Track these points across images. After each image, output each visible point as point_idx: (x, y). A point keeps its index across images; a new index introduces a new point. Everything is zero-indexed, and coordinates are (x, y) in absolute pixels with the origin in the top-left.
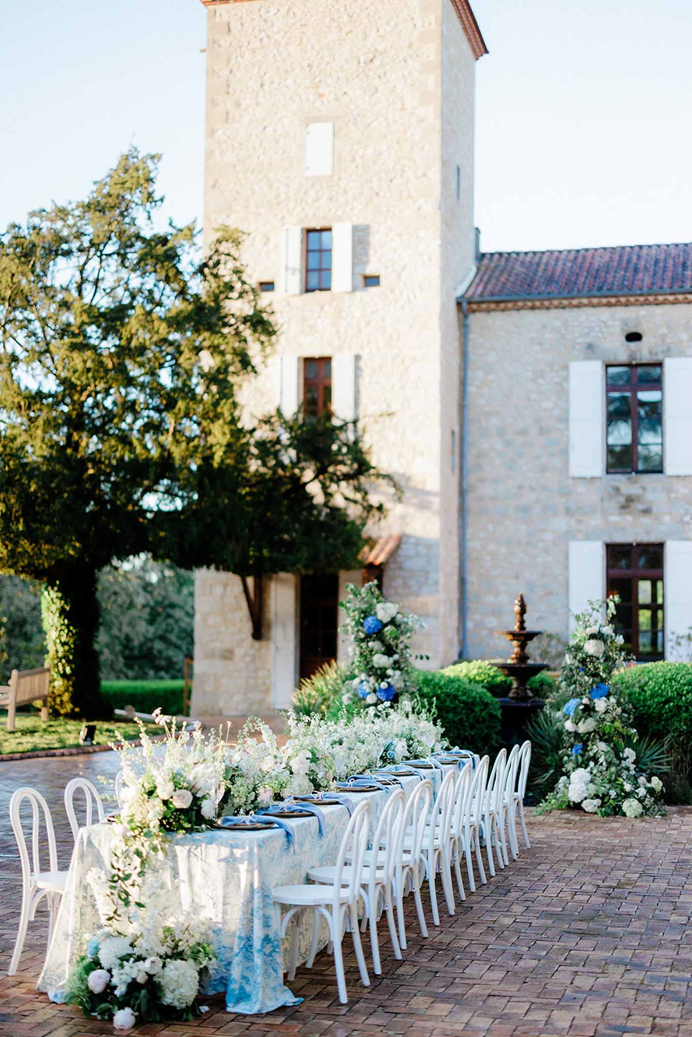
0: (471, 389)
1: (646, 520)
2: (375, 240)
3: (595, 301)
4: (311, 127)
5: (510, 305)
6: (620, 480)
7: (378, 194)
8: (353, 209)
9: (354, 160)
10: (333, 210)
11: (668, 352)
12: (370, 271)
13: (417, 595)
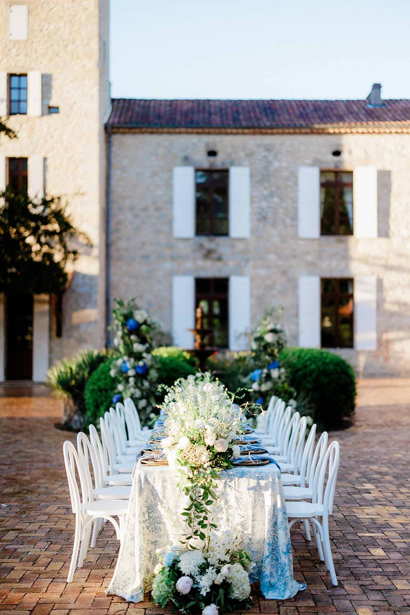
0: (113, 182)
1: (218, 264)
2: (56, 84)
3: (190, 130)
4: (13, 8)
5: (138, 130)
6: (204, 240)
7: (57, 55)
8: (41, 63)
9: (41, 31)
10: (28, 63)
11: (232, 163)
12: (52, 103)
13: (84, 308)
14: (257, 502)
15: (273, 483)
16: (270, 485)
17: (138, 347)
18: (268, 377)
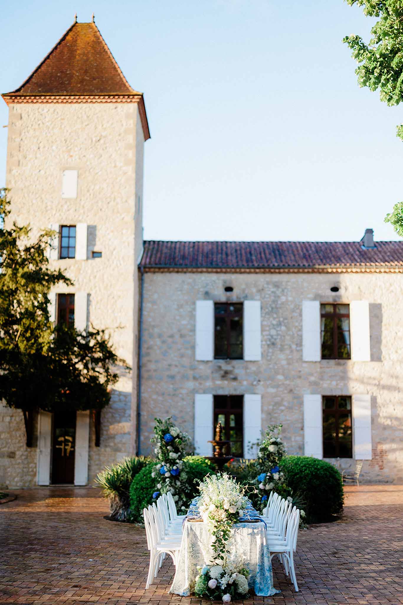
0: (145, 313)
1: (234, 384)
2: (99, 233)
3: (210, 270)
4: (66, 172)
5: (166, 270)
6: (221, 363)
7: (101, 210)
8: (87, 216)
9: (88, 191)
10: (77, 217)
11: (246, 298)
12: (96, 249)
13: (119, 422)
14: (253, 541)
15: (261, 531)
16: (259, 532)
17: (173, 455)
18: (271, 479)
